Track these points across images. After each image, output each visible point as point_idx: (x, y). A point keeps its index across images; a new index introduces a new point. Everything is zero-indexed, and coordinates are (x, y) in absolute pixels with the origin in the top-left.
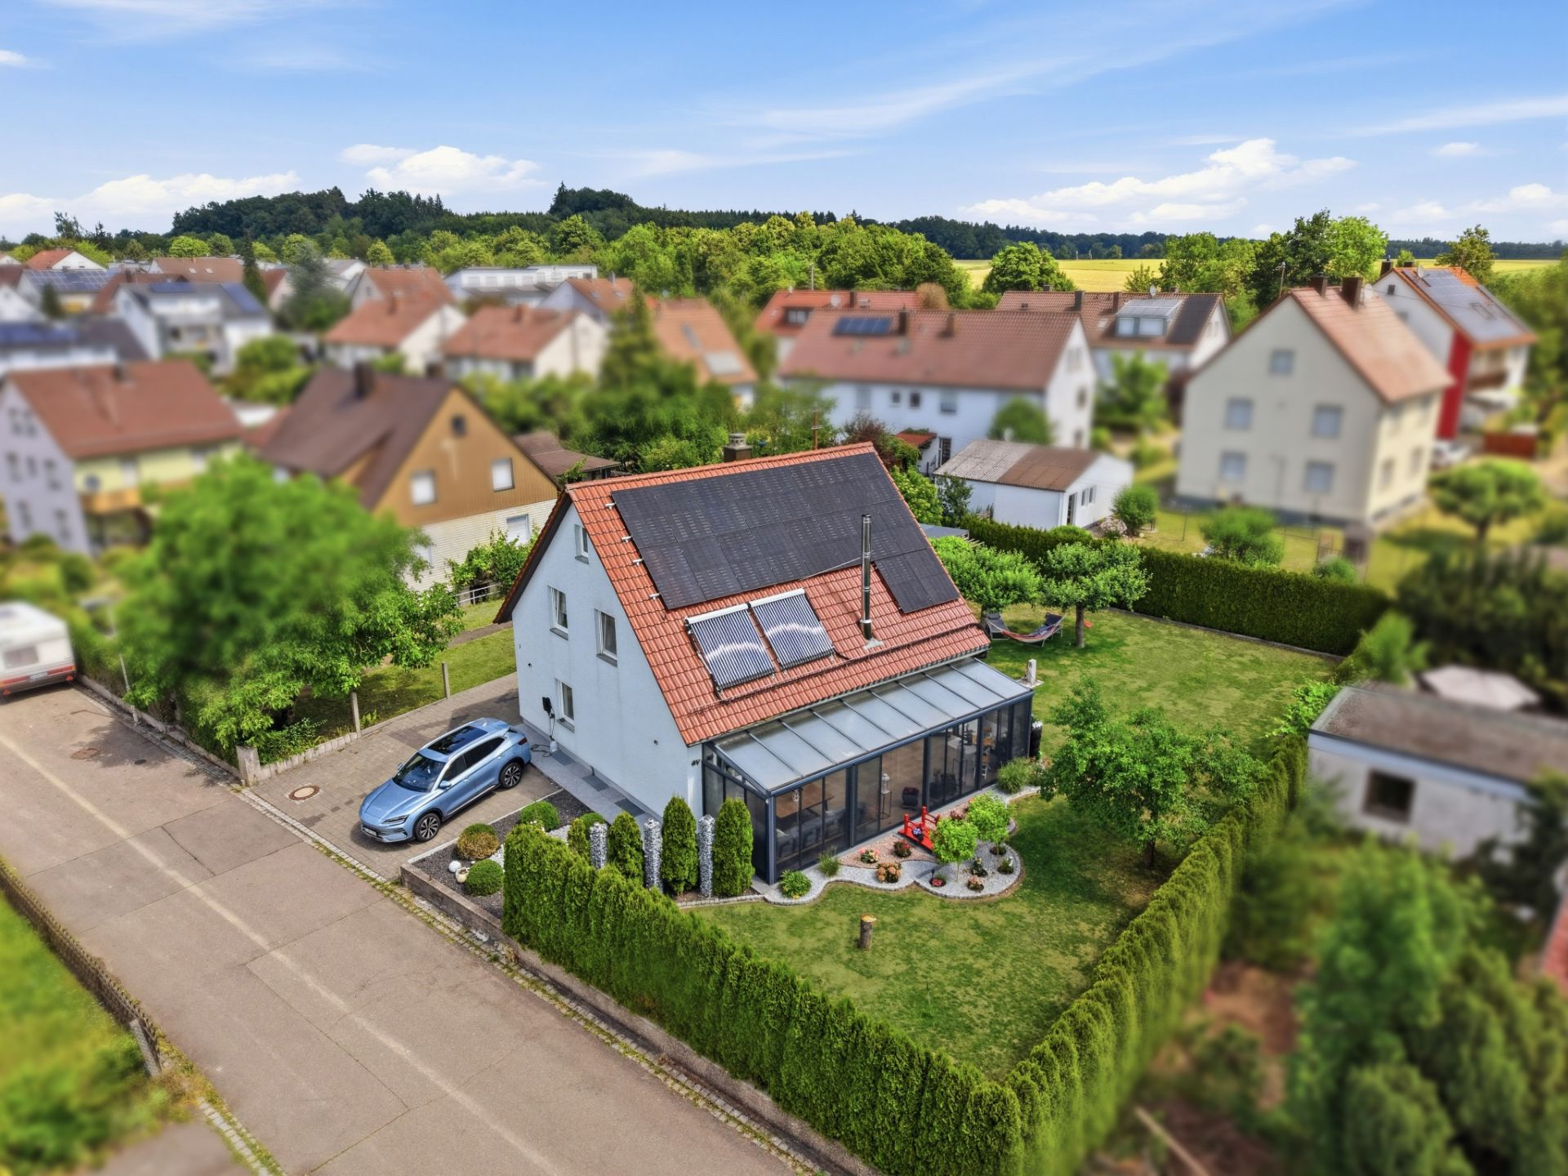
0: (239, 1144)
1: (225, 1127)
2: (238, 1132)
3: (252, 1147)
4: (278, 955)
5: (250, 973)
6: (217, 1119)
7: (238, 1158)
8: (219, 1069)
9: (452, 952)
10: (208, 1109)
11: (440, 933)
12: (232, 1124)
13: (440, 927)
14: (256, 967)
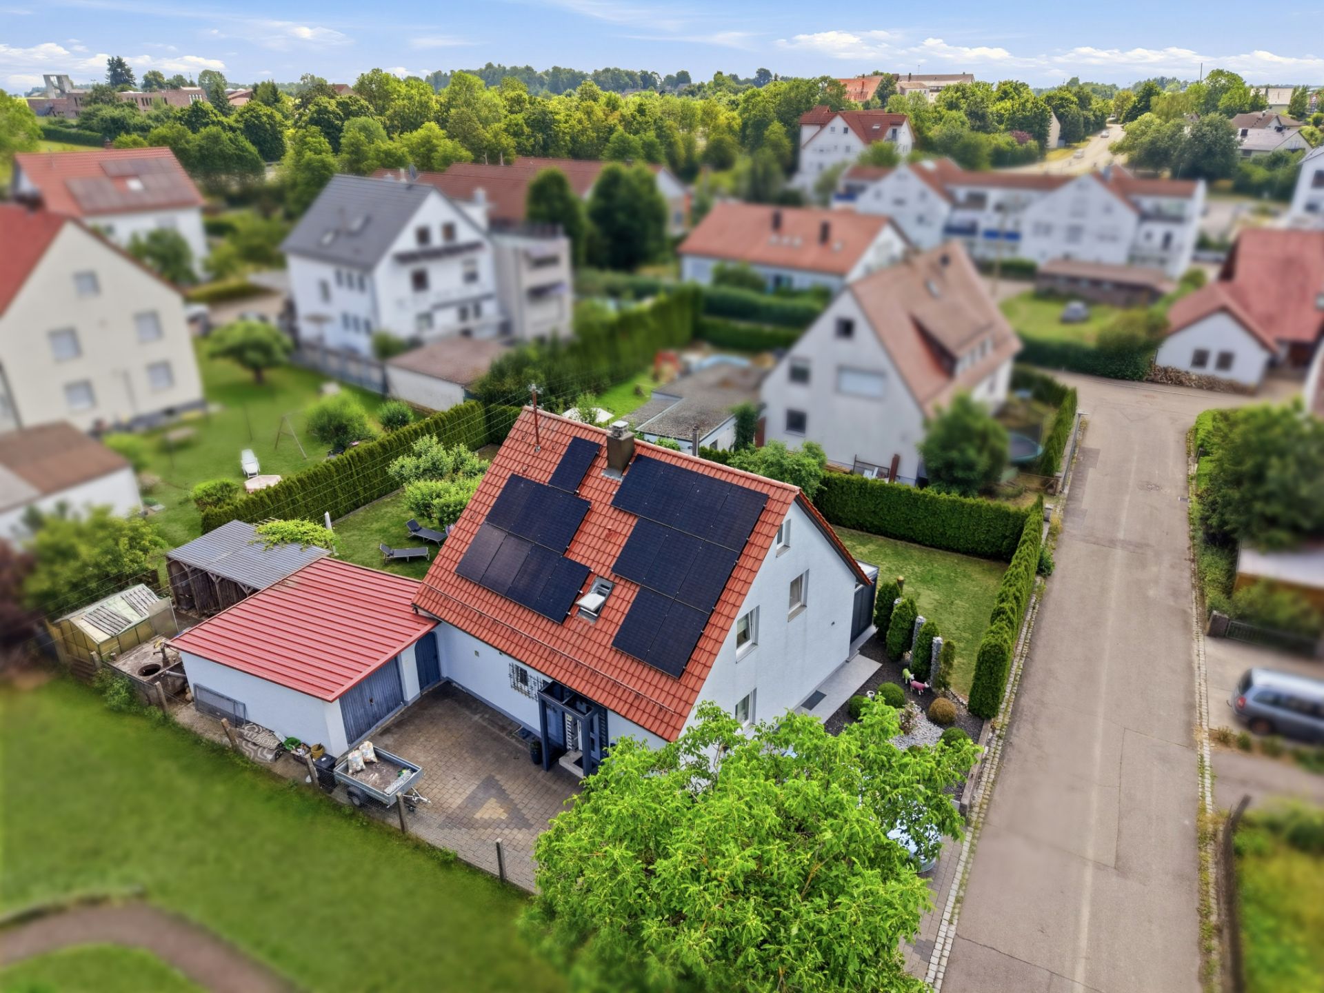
0: (1208, 782)
1: (1208, 794)
2: (1203, 787)
3: (1203, 777)
4: (1090, 853)
5: (1118, 858)
6: (1209, 799)
7: (1213, 777)
8: (1187, 822)
9: (1009, 760)
10: (1209, 808)
11: (996, 775)
12: (1203, 793)
13: (992, 776)
14: (1110, 860)
